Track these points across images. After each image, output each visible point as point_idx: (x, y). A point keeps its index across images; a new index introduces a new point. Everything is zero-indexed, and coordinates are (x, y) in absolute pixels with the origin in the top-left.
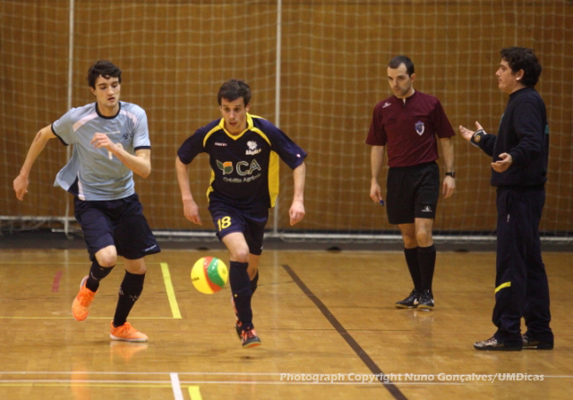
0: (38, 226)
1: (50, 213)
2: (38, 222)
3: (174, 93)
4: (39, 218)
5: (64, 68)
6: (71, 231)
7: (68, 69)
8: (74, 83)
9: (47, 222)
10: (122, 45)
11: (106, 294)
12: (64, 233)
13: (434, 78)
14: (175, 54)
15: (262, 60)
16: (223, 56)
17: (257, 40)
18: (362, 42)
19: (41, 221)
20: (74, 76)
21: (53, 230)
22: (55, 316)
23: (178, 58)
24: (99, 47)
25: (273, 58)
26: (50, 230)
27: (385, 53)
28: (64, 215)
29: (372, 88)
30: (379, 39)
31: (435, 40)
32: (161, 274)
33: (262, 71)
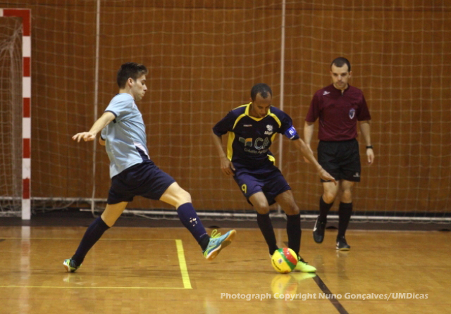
0: (68, 205)
1: (78, 195)
2: (67, 202)
3: (189, 88)
4: (68, 199)
5: (92, 65)
6: (97, 210)
7: (95, 67)
8: (100, 78)
9: (75, 203)
10: (143, 45)
11: (126, 266)
12: (91, 212)
13: (421, 77)
14: (190, 54)
15: (267, 59)
16: (233, 55)
17: (263, 41)
18: (357, 43)
19: (71, 201)
20: (100, 72)
21: (81, 210)
22: (79, 286)
23: (193, 56)
24: (123, 47)
25: (278, 58)
26: (78, 209)
27: (378, 53)
28: (90, 197)
29: (365, 85)
30: (372, 41)
31: (422, 42)
32: (175, 249)
33: (268, 68)
